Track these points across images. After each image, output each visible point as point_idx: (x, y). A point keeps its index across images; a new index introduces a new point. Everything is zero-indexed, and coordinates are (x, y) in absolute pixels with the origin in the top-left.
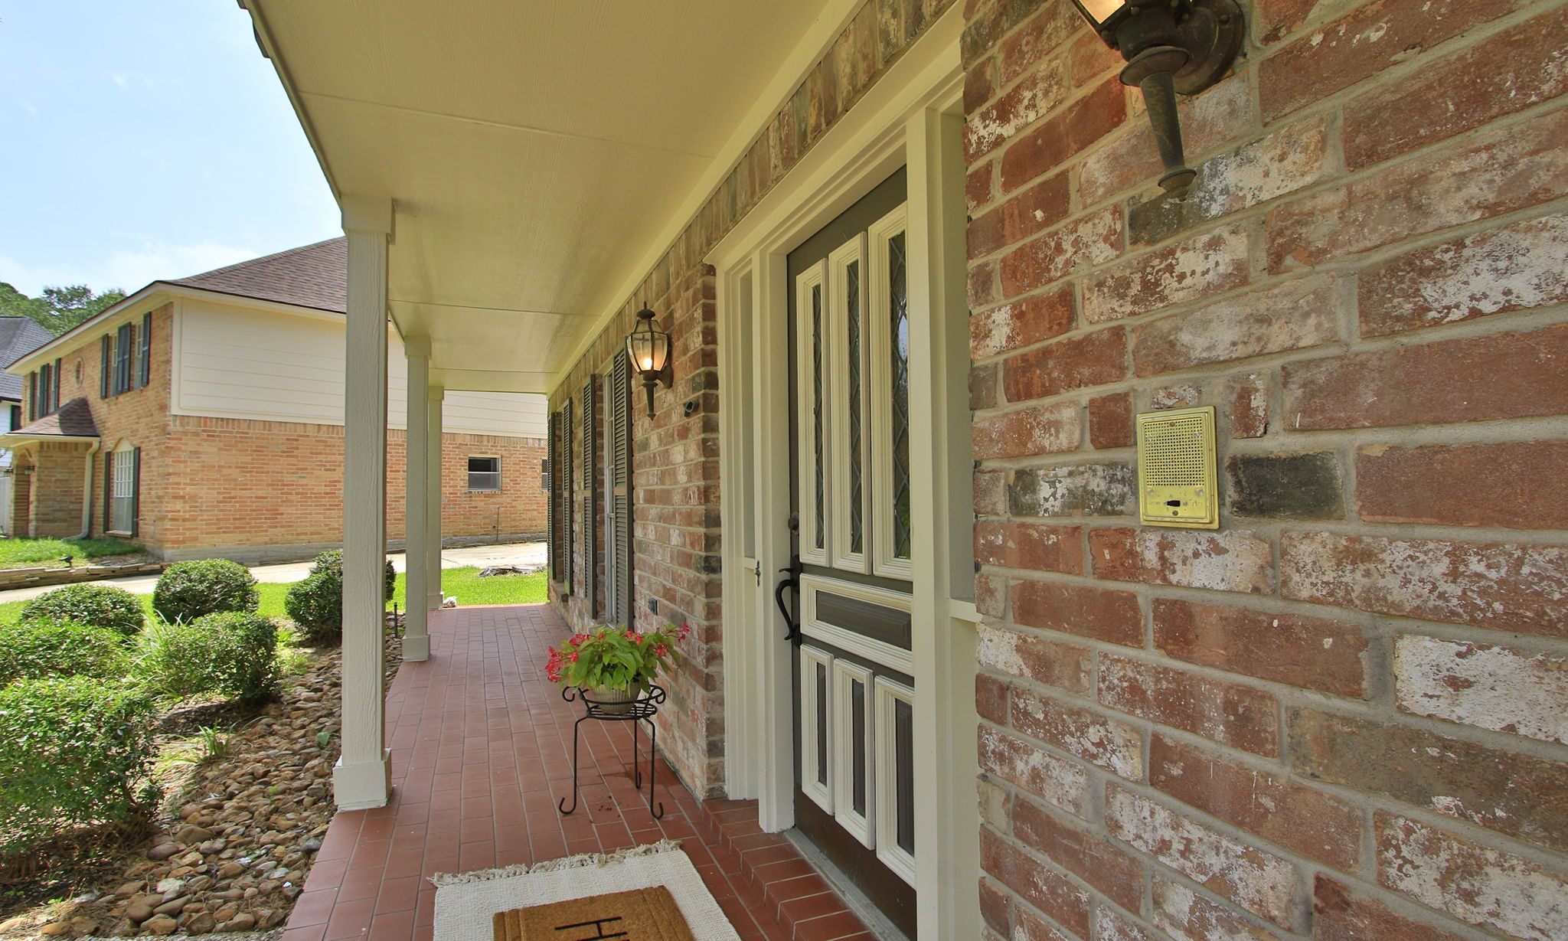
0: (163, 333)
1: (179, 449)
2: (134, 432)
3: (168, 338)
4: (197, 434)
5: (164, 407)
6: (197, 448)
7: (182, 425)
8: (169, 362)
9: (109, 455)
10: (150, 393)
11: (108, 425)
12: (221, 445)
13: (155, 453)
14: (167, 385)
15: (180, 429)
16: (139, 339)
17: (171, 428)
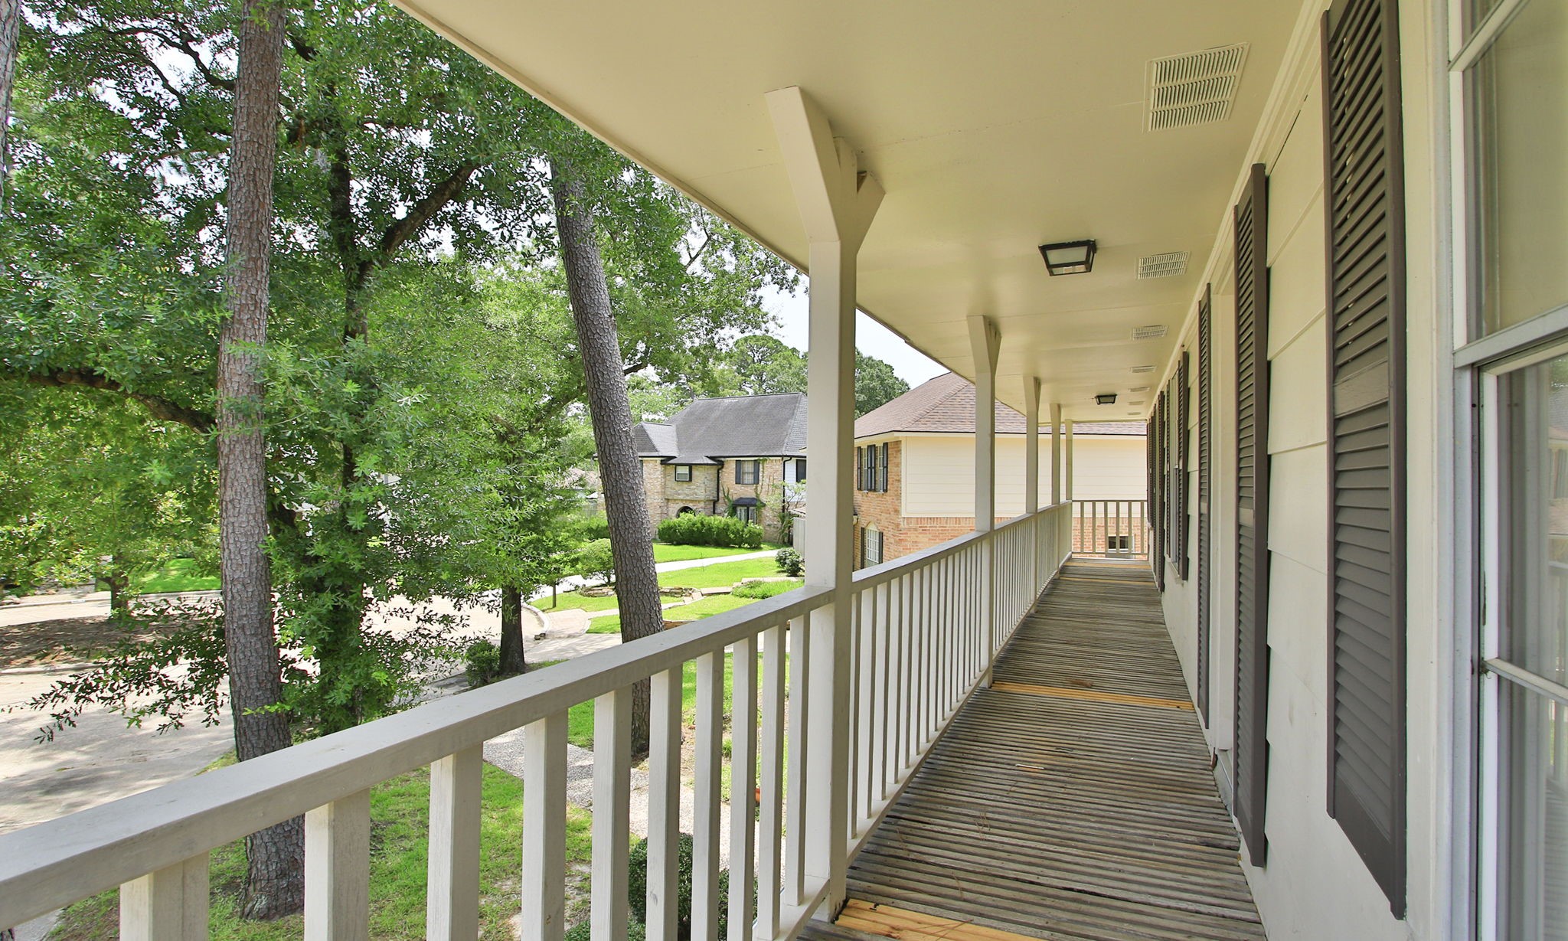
0: (896, 461)
1: (906, 541)
2: (879, 521)
3: (898, 465)
4: (916, 530)
5: (897, 511)
6: (916, 539)
7: (908, 524)
8: (899, 481)
9: (863, 530)
10: (888, 497)
11: (863, 509)
12: (930, 536)
13: (892, 541)
14: (898, 496)
15: (906, 526)
16: (880, 457)
17: (902, 526)
